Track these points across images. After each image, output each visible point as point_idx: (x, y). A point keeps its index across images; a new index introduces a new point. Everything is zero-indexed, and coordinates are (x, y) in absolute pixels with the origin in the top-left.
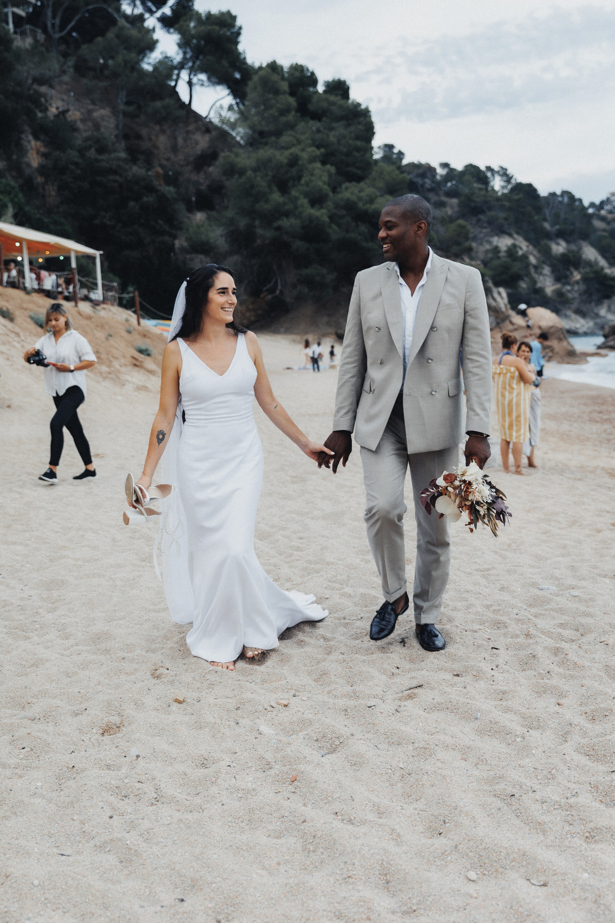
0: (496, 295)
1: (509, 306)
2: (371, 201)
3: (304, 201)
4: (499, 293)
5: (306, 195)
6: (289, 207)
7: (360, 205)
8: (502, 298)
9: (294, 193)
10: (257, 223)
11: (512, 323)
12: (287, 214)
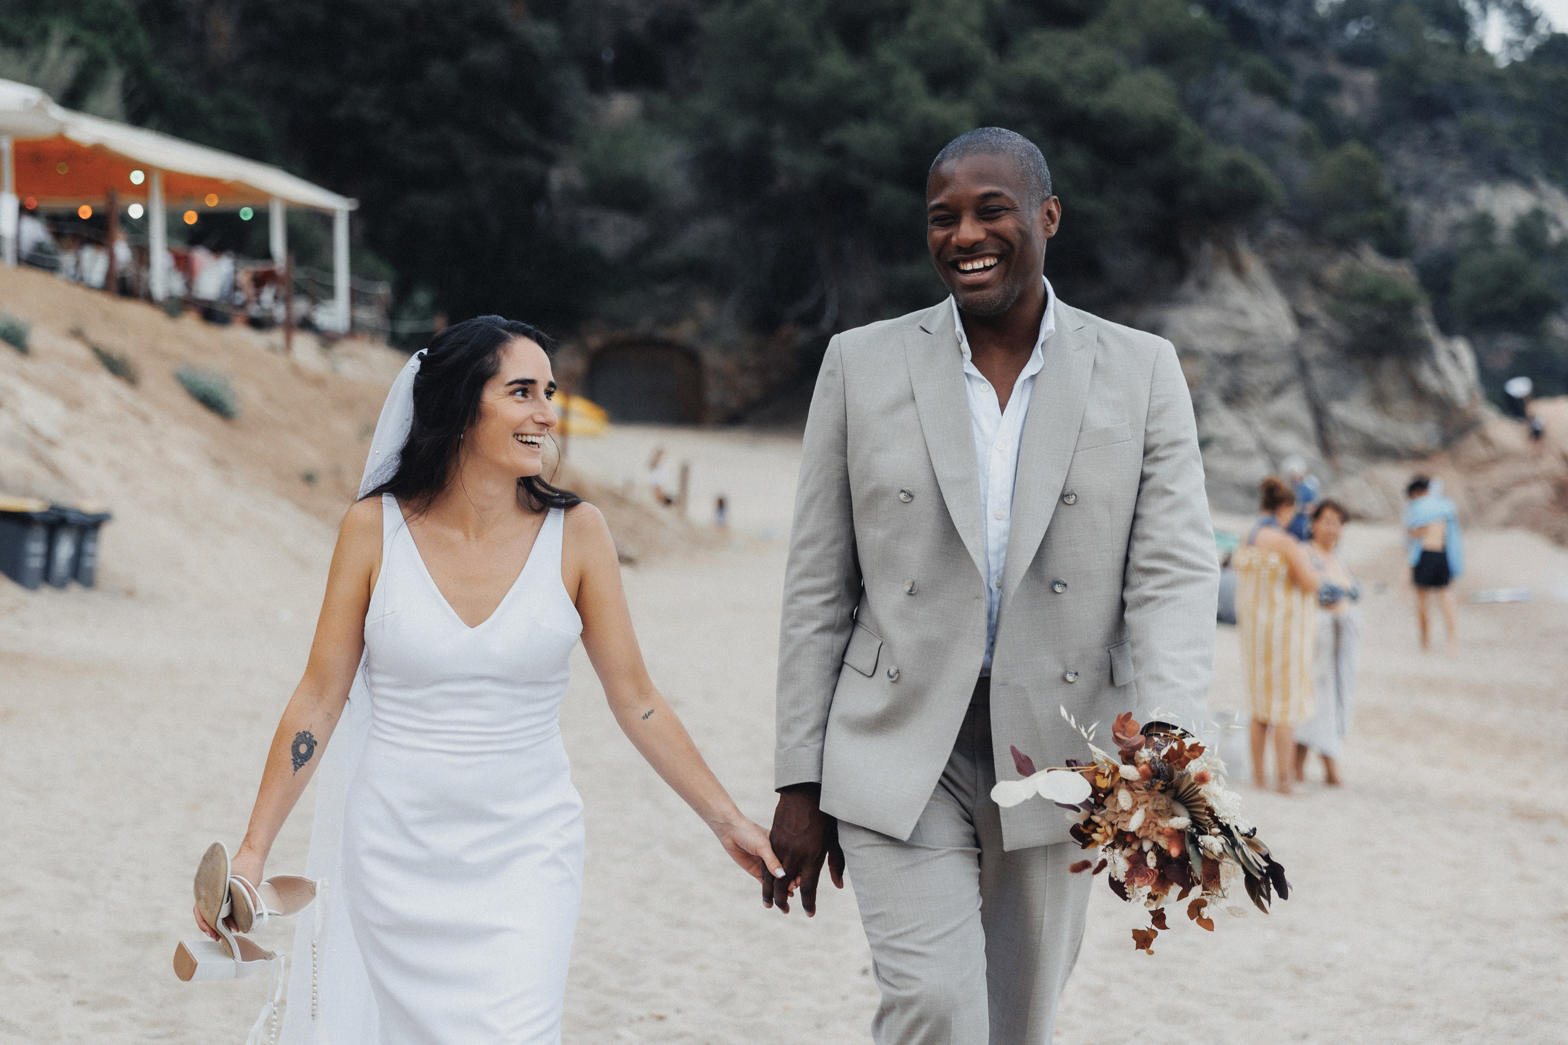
0: (1443, 360)
1: (1479, 395)
2: (1101, 81)
3: (911, 80)
4: (1454, 356)
5: (919, 60)
6: (870, 92)
7: (1071, 95)
8: (1461, 369)
9: (886, 54)
10: (779, 132)
11: (1486, 440)
12: (862, 113)
